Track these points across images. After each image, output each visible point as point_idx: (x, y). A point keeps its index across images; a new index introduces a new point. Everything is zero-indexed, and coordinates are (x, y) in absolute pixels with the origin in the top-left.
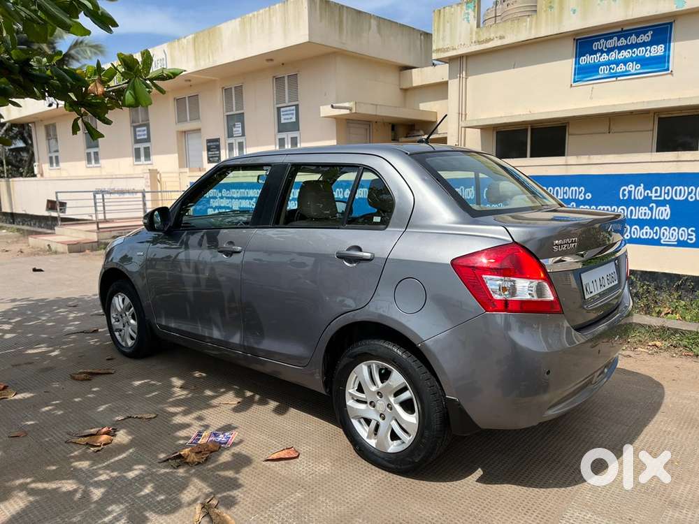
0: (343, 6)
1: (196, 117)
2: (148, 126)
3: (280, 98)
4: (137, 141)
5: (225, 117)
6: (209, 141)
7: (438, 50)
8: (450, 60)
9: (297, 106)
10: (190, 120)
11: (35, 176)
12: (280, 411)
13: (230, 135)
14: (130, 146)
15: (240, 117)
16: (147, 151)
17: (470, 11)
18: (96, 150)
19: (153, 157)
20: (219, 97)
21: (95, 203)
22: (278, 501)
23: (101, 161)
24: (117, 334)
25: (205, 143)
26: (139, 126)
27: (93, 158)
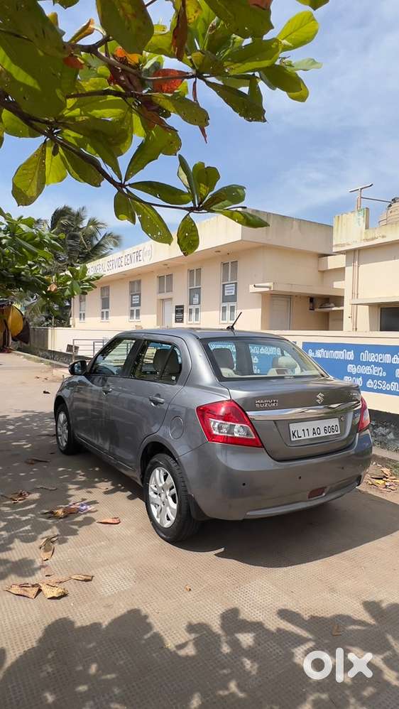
0: (270, 213)
1: (170, 290)
2: (140, 295)
3: (225, 277)
4: (133, 305)
5: (189, 290)
6: (177, 307)
7: (337, 245)
8: (346, 252)
9: (236, 283)
10: (167, 292)
11: (70, 326)
12: (130, 498)
13: (191, 303)
14: (127, 307)
15: (198, 291)
16: (138, 312)
17: (361, 217)
18: (107, 310)
19: (141, 316)
20: (186, 276)
21: (94, 348)
22: (89, 544)
23: (110, 318)
24: (59, 437)
25: (174, 307)
26: (135, 295)
27: (105, 315)
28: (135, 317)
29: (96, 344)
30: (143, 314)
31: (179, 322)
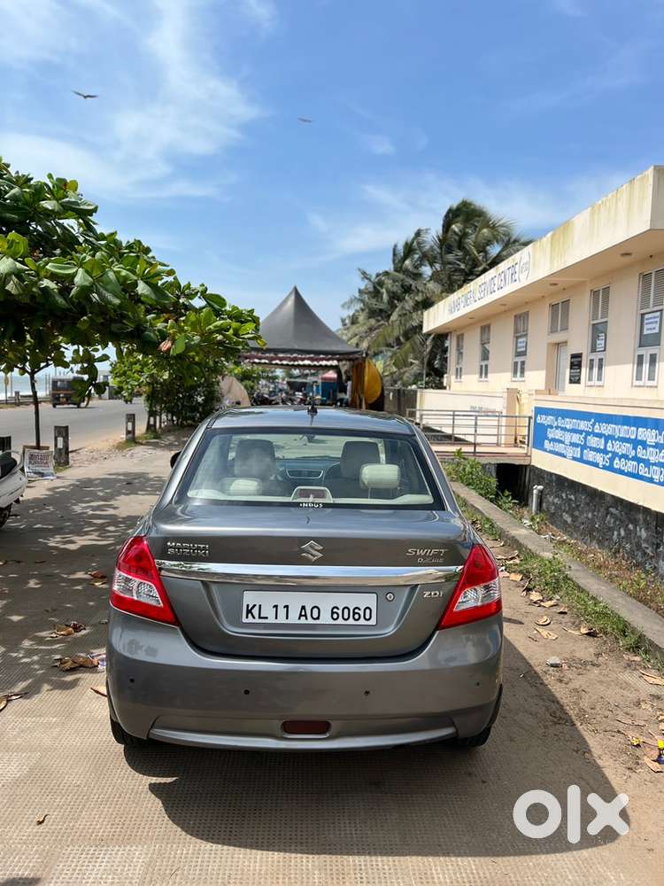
1: (565, 328)
2: (526, 336)
3: (644, 302)
4: (517, 354)
5: (591, 327)
6: (573, 356)
9: (661, 311)
10: (560, 330)
11: (445, 388)
13: (594, 350)
14: (511, 358)
15: (604, 327)
16: (523, 365)
19: (526, 373)
20: (587, 301)
23: (489, 375)
25: (569, 358)
26: (521, 337)
27: (484, 371)
28: (519, 374)
29: (479, 418)
30: (531, 370)
31: (575, 382)
